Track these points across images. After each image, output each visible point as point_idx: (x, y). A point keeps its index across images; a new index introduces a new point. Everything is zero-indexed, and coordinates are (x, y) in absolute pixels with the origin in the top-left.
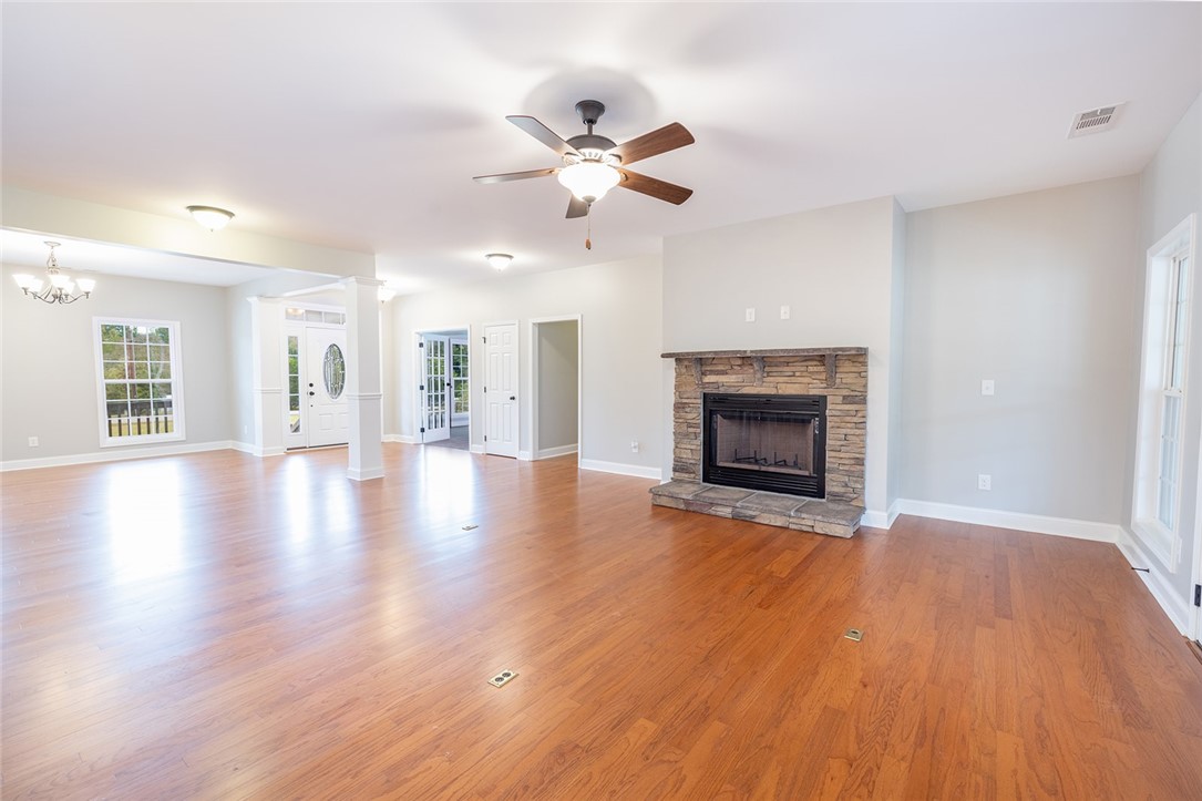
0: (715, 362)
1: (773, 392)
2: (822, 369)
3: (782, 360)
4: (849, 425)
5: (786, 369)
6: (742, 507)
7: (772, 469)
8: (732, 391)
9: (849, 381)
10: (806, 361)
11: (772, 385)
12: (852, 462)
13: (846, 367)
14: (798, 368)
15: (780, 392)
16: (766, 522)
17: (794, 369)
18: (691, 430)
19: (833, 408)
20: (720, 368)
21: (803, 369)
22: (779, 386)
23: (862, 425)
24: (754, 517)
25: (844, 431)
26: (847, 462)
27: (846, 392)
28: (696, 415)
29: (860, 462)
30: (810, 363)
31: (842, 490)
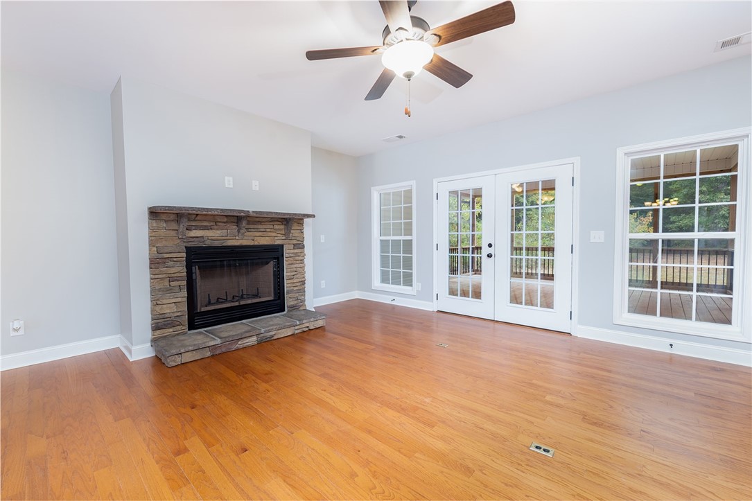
0: (198, 218)
1: (250, 243)
2: (282, 227)
3: (257, 219)
4: (298, 262)
5: (260, 226)
6: (266, 332)
7: (249, 302)
8: (217, 244)
9: (296, 235)
10: (272, 221)
11: (251, 238)
12: (300, 284)
13: (295, 226)
14: (268, 226)
15: (256, 243)
16: (282, 336)
17: (264, 226)
18: (173, 284)
19: (288, 252)
20: (205, 224)
21: (271, 227)
22: (255, 239)
23: (302, 261)
24: (272, 336)
25: (295, 266)
26: (298, 284)
27: (295, 242)
28: (180, 270)
29: (303, 283)
30: (276, 223)
31: (296, 302)
